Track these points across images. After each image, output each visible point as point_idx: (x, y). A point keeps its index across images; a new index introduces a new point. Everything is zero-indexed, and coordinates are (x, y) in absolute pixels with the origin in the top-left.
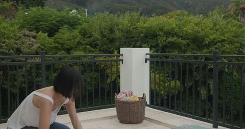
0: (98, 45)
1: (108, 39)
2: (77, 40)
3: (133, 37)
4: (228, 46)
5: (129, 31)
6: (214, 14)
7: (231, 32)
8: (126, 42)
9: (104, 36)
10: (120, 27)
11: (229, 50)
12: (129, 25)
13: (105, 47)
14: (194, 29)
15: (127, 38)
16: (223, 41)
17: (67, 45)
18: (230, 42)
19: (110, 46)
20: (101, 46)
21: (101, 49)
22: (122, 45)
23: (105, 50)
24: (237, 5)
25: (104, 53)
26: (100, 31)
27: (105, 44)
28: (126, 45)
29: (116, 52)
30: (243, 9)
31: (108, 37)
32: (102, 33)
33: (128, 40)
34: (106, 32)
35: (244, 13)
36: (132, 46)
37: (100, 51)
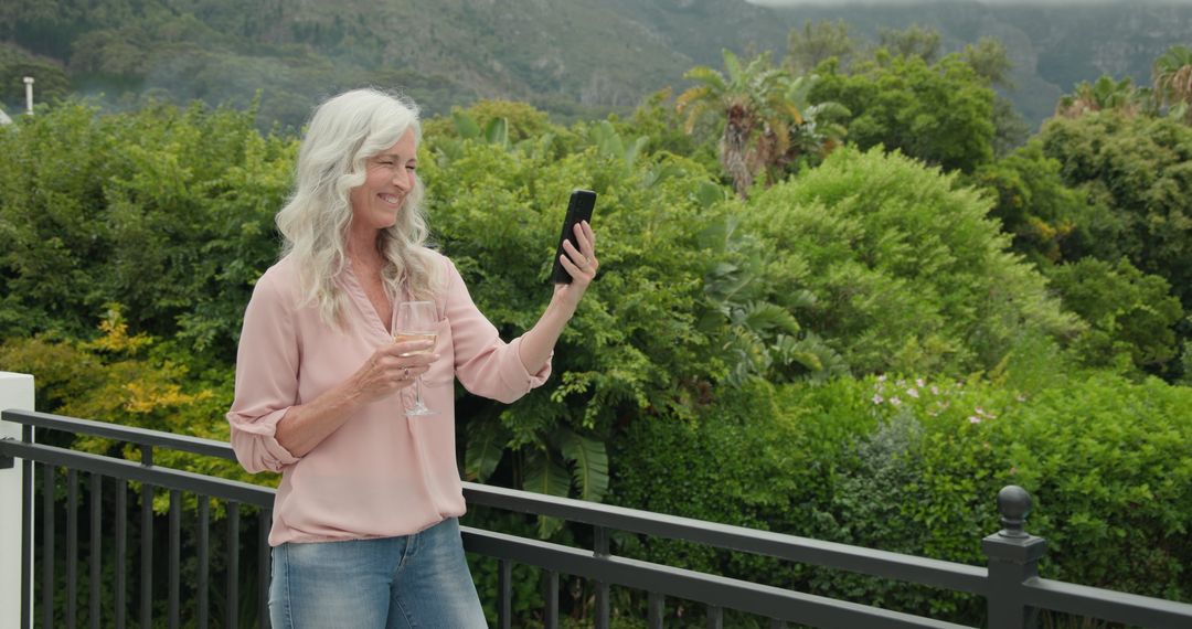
0: (16, 275)
1: (73, 244)
3: (208, 237)
4: (650, 286)
5: (188, 203)
6: (597, 131)
7: (668, 221)
8: (168, 263)
9: (50, 226)
10: (140, 182)
11: (653, 308)
12: (188, 173)
13: (55, 284)
14: (498, 202)
15: (177, 238)
16: (631, 262)
18: (663, 270)
19: (83, 278)
20: (35, 281)
21: (35, 294)
22: (145, 276)
23: (60, 300)
24: (711, 97)
25: (52, 314)
26: (30, 202)
27: (52, 268)
28: (169, 277)
29: (114, 314)
30: (735, 114)
31: (70, 230)
32: (42, 209)
33: (183, 250)
34: (62, 207)
35: (738, 130)
36: (199, 282)
37: (29, 302)
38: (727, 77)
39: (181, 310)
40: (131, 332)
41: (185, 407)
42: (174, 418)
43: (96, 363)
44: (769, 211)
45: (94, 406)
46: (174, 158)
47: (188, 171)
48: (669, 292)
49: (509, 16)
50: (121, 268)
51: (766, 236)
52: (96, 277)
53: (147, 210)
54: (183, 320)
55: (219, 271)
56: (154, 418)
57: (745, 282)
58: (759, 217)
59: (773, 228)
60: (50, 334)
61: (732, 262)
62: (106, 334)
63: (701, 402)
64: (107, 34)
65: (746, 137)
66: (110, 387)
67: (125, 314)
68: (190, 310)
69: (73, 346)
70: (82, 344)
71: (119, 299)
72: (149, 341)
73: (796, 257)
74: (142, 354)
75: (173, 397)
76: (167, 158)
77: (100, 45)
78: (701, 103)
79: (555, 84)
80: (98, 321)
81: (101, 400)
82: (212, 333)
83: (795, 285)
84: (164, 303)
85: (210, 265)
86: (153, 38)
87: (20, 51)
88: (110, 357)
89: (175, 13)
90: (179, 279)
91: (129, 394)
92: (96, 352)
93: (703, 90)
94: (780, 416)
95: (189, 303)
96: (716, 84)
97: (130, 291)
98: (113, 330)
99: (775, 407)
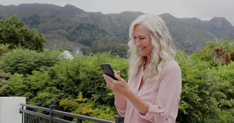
0: (64, 86)
1: (74, 80)
2: (44, 82)
3: (98, 78)
4: (187, 88)
8: (90, 84)
9: (70, 77)
10: (85, 68)
11: (188, 92)
13: (70, 88)
15: (93, 79)
17: (35, 87)
19: (75, 87)
20: (67, 87)
21: (67, 90)
22: (86, 86)
23: (71, 91)
24: (212, 47)
25: (70, 94)
26: (67, 73)
27: (70, 85)
28: (90, 87)
29: (80, 94)
30: (217, 50)
31: (74, 78)
32: (69, 74)
33: (93, 81)
34: (72, 73)
35: (218, 54)
36: (96, 88)
37: (66, 92)
38: (215, 42)
39: (93, 93)
40: (84, 97)
41: (93, 113)
42: (91, 115)
43: (77, 104)
44: (222, 71)
45: (77, 112)
46: (92, 64)
47: (94, 66)
48: (192, 89)
49: (179, 32)
50: (82, 85)
51: (221, 77)
52: (78, 87)
53: (87, 74)
54: (93, 95)
55: (100, 85)
56: (87, 114)
57: (214, 87)
58: (219, 73)
59: (222, 75)
60: (69, 98)
61: (210, 82)
62: (79, 98)
63: (204, 114)
64: (98, 41)
65: (220, 56)
66: (79, 108)
67: (82, 94)
68: (94, 93)
69: (73, 100)
70: (75, 100)
71: (82, 91)
72: (87, 99)
73: (227, 81)
74: (86, 102)
75: (90, 110)
76: (91, 63)
77: (97, 43)
78: (210, 48)
79: (190, 46)
80: (77, 95)
81: (78, 111)
82: (98, 98)
83: (227, 88)
84: (89, 92)
85: (98, 84)
86: (107, 41)
87: (83, 45)
88: (80, 102)
89: (111, 36)
90: (92, 87)
91: (82, 110)
92: (78, 101)
93: (210, 46)
94: (221, 117)
95: (94, 92)
96: (213, 44)
97: (83, 89)
98: (80, 97)
99: (220, 115)
